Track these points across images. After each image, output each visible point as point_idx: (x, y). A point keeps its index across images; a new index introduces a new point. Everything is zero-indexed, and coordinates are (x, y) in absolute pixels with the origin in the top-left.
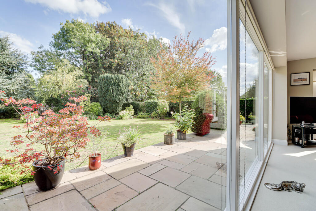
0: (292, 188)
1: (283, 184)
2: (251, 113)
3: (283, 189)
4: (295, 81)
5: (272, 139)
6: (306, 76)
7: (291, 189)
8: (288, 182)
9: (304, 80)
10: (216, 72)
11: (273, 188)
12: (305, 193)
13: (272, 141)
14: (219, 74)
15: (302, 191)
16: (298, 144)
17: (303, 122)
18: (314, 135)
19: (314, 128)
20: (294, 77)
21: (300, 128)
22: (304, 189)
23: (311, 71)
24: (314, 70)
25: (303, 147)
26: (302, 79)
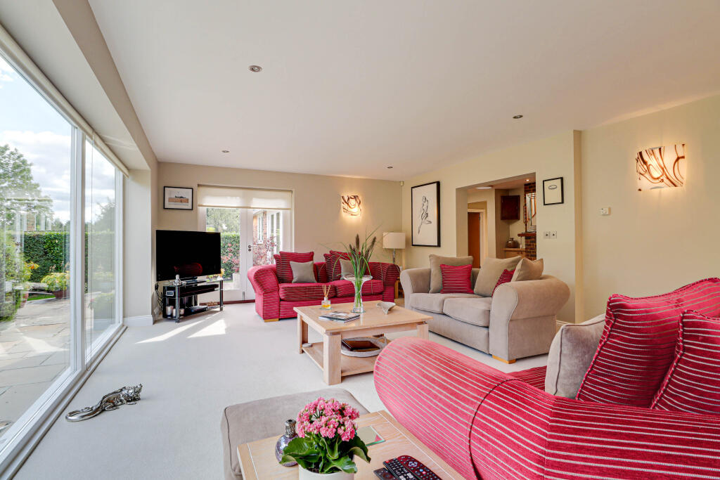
0: (121, 401)
1: (106, 399)
2: (99, 267)
3: (104, 410)
4: (171, 200)
5: (124, 317)
6: (187, 194)
7: (120, 403)
8: (115, 393)
9: (185, 202)
10: (12, 149)
11: (83, 416)
12: (144, 399)
13: (123, 321)
14: (21, 156)
15: (139, 399)
16: (171, 318)
17: (177, 277)
18: (198, 295)
19: (199, 285)
20: (170, 193)
21: (173, 288)
22: (142, 395)
23: (195, 187)
24: (199, 185)
25: (179, 322)
26: (181, 199)
